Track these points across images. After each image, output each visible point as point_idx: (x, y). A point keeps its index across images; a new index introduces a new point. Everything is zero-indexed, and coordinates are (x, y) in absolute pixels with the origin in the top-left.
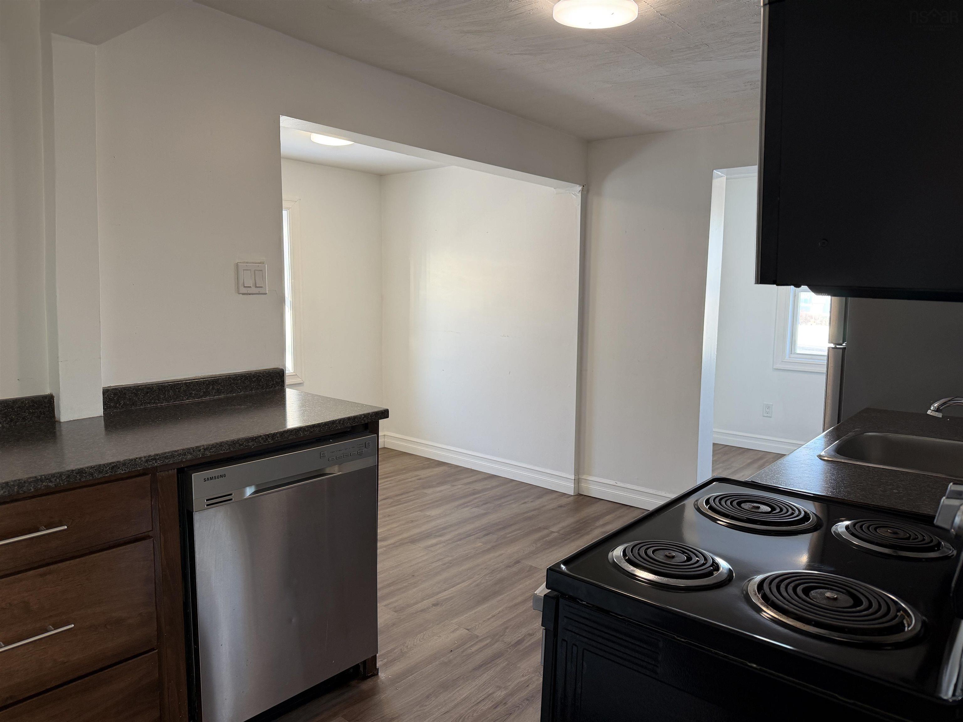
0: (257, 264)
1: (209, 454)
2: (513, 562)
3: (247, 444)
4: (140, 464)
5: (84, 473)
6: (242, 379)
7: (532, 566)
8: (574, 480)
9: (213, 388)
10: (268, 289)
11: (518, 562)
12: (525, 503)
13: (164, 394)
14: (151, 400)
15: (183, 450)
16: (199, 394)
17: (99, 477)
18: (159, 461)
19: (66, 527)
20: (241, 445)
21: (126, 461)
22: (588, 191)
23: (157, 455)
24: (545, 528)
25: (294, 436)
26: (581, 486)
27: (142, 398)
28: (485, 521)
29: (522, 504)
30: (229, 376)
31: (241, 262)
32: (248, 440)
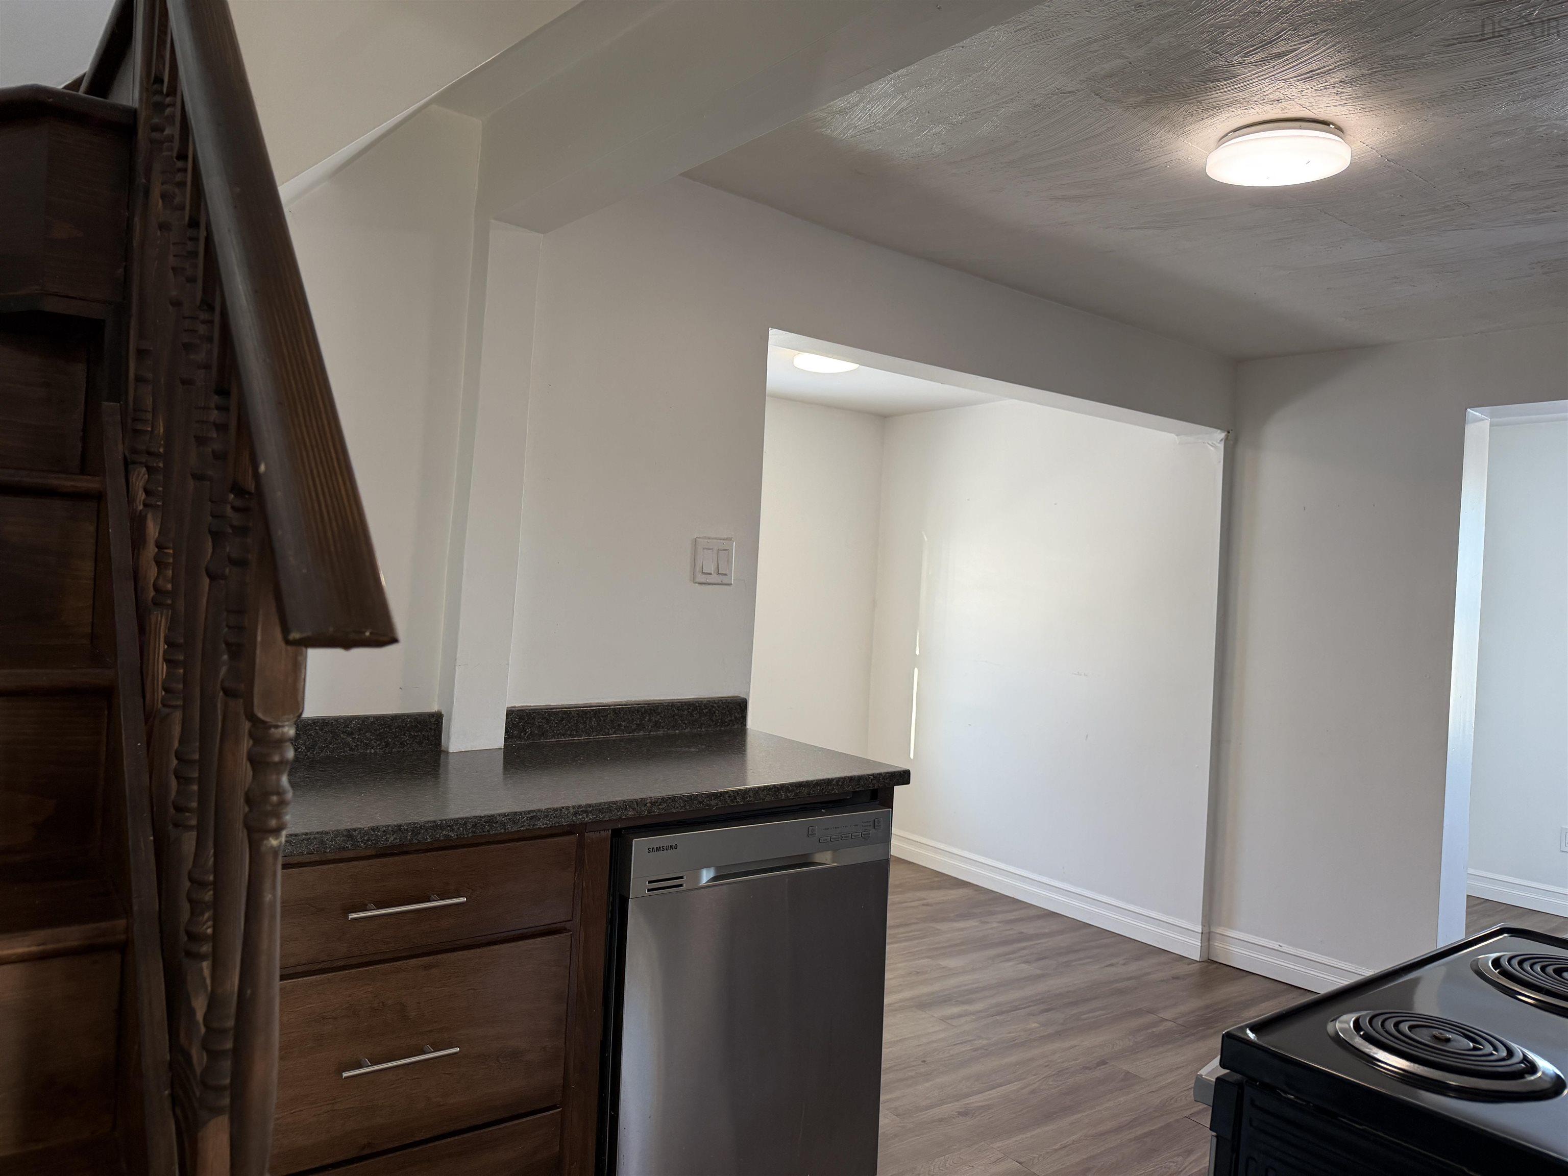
0: (721, 541)
1: (657, 812)
2: (1096, 1062)
3: (708, 802)
4: (566, 817)
5: (494, 823)
6: (689, 709)
7: (1129, 1072)
8: (1200, 935)
9: (650, 720)
10: (734, 578)
11: (1104, 1063)
12: (1112, 965)
13: (585, 722)
14: (566, 730)
15: (624, 801)
16: (631, 726)
17: (513, 830)
18: (591, 814)
19: (465, 899)
20: (701, 803)
21: (549, 810)
22: (1236, 440)
23: (590, 806)
24: (1150, 1012)
25: (772, 798)
26: (1215, 945)
27: (555, 727)
28: (1041, 987)
29: (1107, 966)
30: (673, 703)
31: (701, 536)
32: (710, 796)
